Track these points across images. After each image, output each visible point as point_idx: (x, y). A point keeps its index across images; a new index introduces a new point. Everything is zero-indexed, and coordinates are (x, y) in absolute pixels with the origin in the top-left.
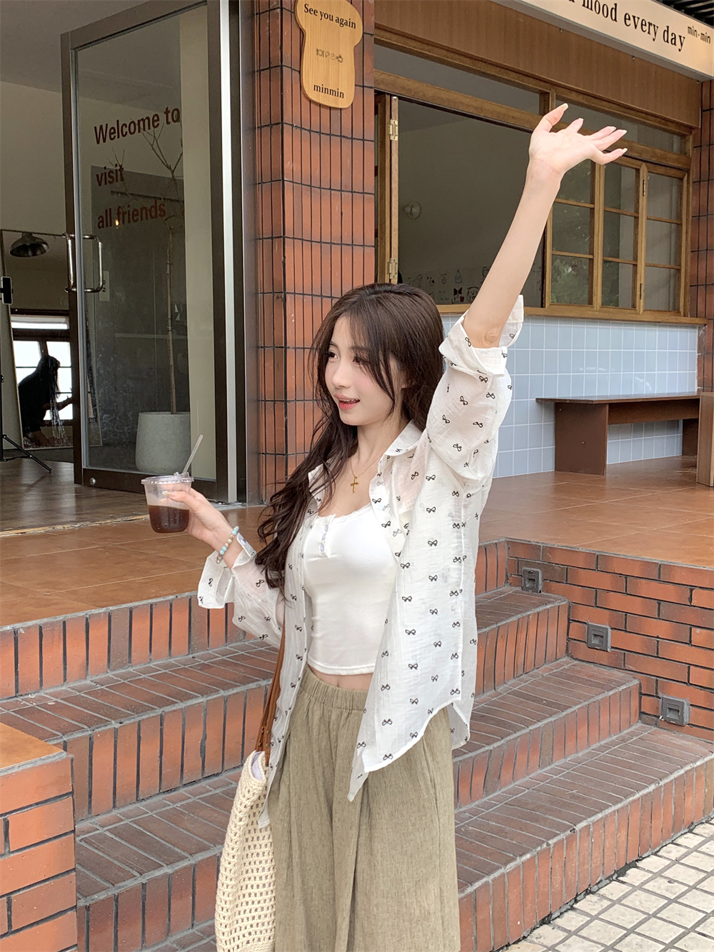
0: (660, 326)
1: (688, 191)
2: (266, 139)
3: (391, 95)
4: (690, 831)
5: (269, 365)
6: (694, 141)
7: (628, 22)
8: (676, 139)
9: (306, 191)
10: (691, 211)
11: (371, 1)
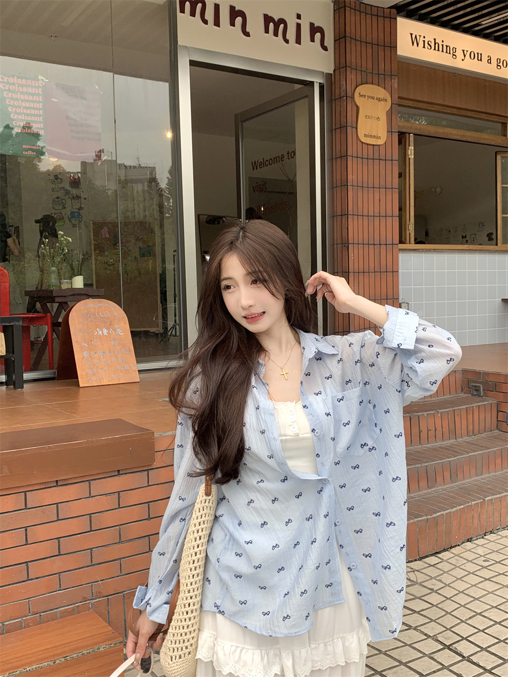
2: (339, 164)
3: (410, 134)
9: (360, 189)
11: (396, 86)
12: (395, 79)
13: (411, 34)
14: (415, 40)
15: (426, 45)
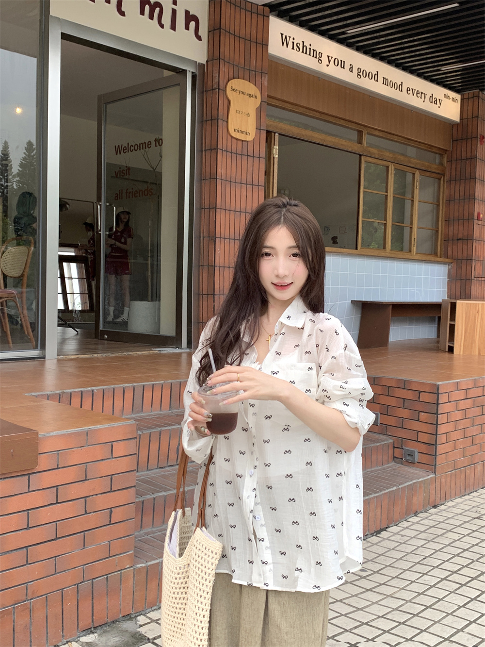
0: (425, 262)
1: (444, 186)
2: (208, 156)
3: (275, 133)
4: (416, 516)
5: (205, 275)
6: (447, 158)
7: (409, 92)
8: (437, 156)
9: (228, 184)
10: (445, 197)
11: (266, 84)
12: (265, 76)
13: (282, 34)
14: (285, 41)
15: (295, 47)
